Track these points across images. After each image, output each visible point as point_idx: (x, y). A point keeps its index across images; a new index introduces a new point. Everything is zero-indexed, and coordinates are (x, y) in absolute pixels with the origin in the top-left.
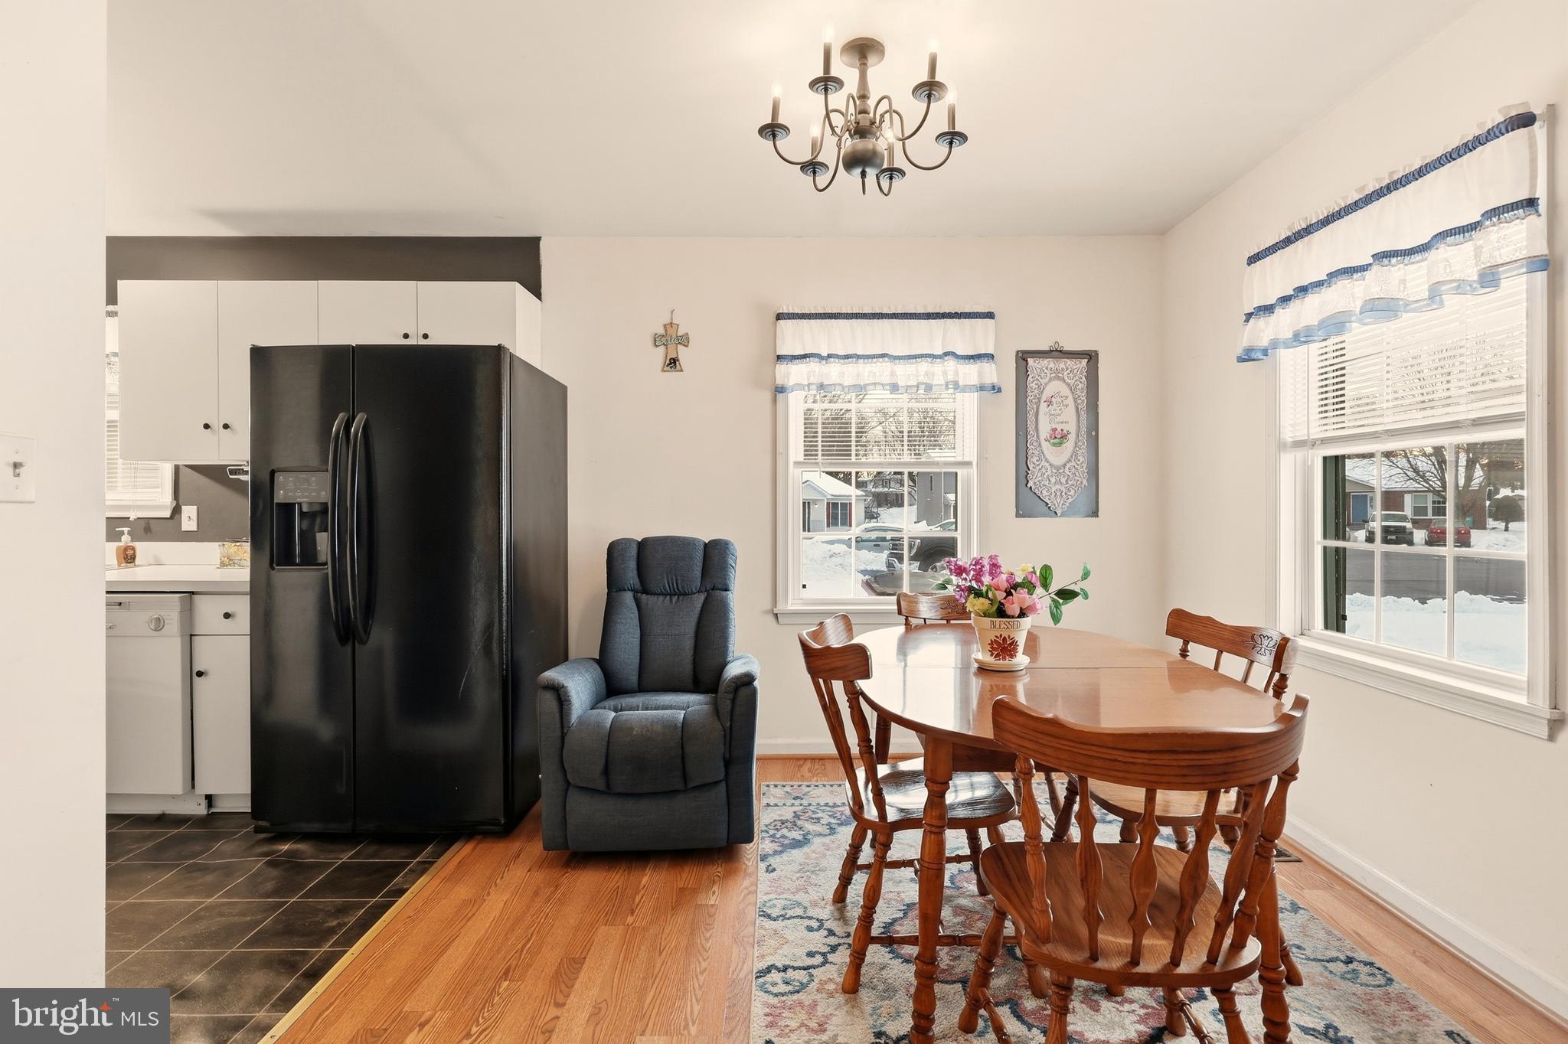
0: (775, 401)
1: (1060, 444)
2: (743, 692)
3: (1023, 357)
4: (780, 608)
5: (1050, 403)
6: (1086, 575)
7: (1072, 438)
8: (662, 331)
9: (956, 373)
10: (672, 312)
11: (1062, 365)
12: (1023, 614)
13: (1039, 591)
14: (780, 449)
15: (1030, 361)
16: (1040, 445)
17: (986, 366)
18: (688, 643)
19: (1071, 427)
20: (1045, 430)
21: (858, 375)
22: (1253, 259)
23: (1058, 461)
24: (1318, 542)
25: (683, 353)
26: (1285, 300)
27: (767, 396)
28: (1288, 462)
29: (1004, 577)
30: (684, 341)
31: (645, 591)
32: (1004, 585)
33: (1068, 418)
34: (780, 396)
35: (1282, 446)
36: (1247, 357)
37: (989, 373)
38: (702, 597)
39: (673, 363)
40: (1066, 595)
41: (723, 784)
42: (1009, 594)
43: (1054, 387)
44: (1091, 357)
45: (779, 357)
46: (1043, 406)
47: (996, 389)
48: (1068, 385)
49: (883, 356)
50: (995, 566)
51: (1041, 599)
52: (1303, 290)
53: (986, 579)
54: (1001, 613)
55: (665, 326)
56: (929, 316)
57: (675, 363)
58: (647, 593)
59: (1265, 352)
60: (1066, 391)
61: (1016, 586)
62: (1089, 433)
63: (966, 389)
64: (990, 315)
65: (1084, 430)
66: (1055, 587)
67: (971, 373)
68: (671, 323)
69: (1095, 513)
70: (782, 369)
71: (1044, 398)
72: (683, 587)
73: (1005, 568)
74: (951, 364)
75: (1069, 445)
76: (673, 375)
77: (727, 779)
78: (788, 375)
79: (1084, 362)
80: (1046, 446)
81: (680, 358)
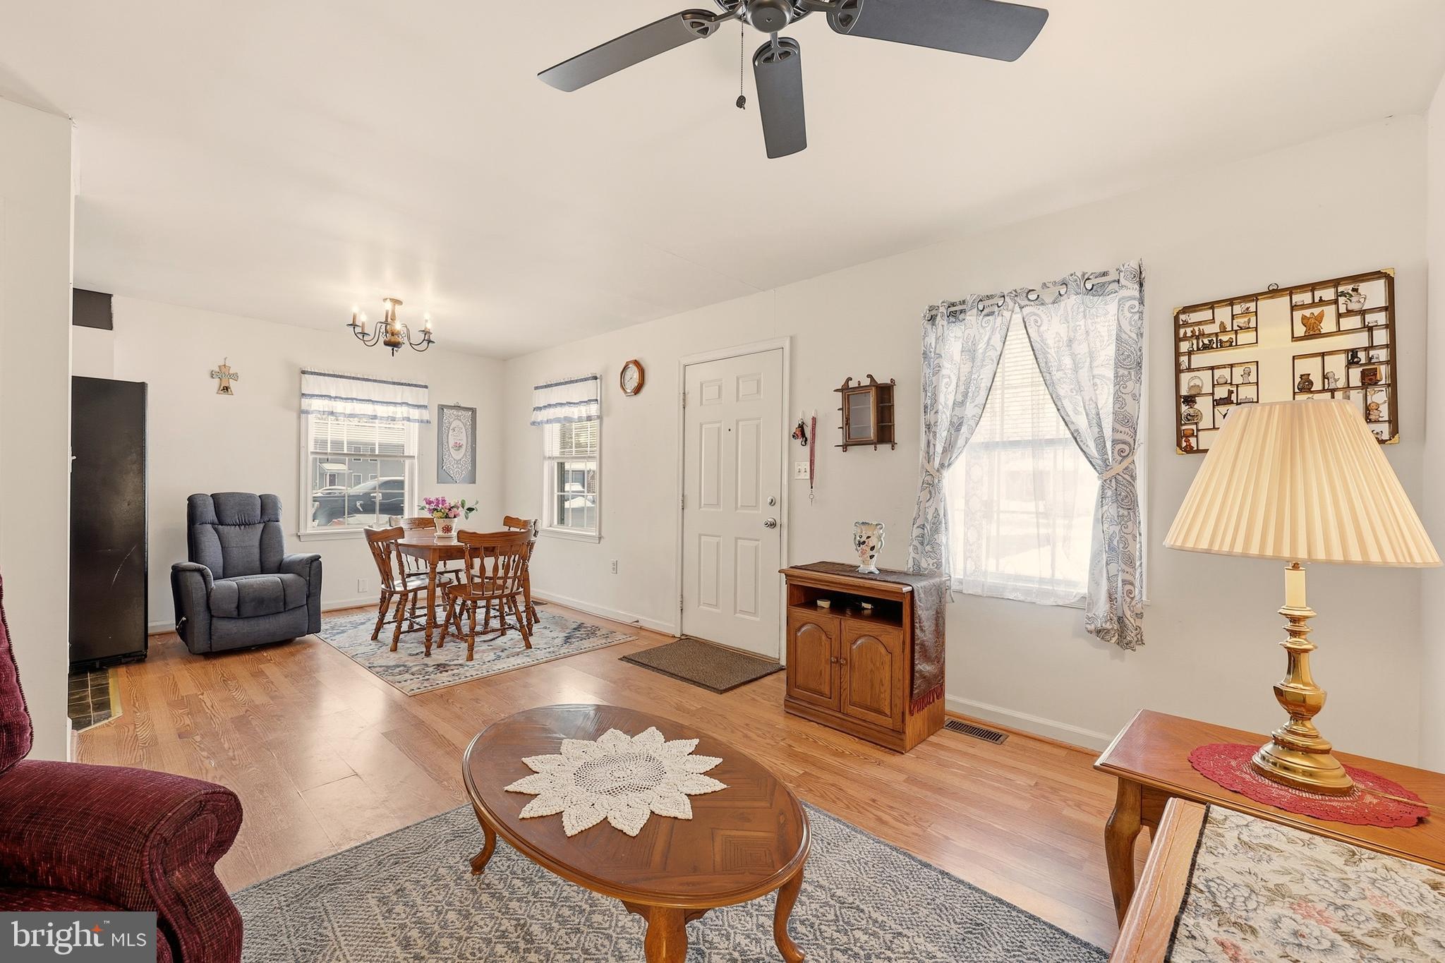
0: (299, 418)
1: (459, 450)
2: (315, 564)
3: (442, 408)
4: (302, 532)
5: (454, 430)
6: (477, 503)
7: (464, 447)
8: (218, 370)
9: (409, 413)
10: (225, 359)
11: (460, 413)
12: (455, 517)
13: (461, 509)
14: (303, 444)
15: (445, 410)
16: (449, 450)
17: (424, 411)
18: (256, 551)
19: (464, 442)
20: (451, 443)
21: (354, 409)
22: (536, 388)
23: (458, 458)
24: (556, 493)
25: (232, 384)
26: (545, 407)
27: (295, 415)
28: (546, 463)
29: (448, 504)
30: (235, 377)
31: (221, 523)
32: (448, 507)
33: (463, 439)
34: (303, 416)
35: (545, 458)
36: (533, 423)
37: (425, 415)
38: (262, 526)
39: (226, 389)
40: (470, 510)
41: (306, 606)
42: (450, 510)
43: (456, 423)
44: (473, 411)
45: (303, 394)
46: (451, 431)
47: (428, 422)
48: (462, 422)
49: (368, 401)
50: (444, 501)
51: (462, 512)
52: (550, 405)
53: (440, 506)
54: (447, 517)
55: (220, 367)
56: (394, 383)
57: (227, 390)
58: (222, 525)
59: (539, 423)
60: (461, 425)
61: (452, 507)
62: (472, 446)
63: (415, 421)
64: (426, 387)
65: (470, 444)
66: (466, 507)
67: (415, 414)
68: (225, 365)
69: (474, 482)
70: (305, 402)
71: (451, 428)
72: (249, 521)
73: (448, 502)
74: (405, 408)
75: (463, 450)
76: (224, 396)
77: (307, 604)
78: (310, 405)
79: (470, 413)
80: (452, 450)
81: (231, 386)
